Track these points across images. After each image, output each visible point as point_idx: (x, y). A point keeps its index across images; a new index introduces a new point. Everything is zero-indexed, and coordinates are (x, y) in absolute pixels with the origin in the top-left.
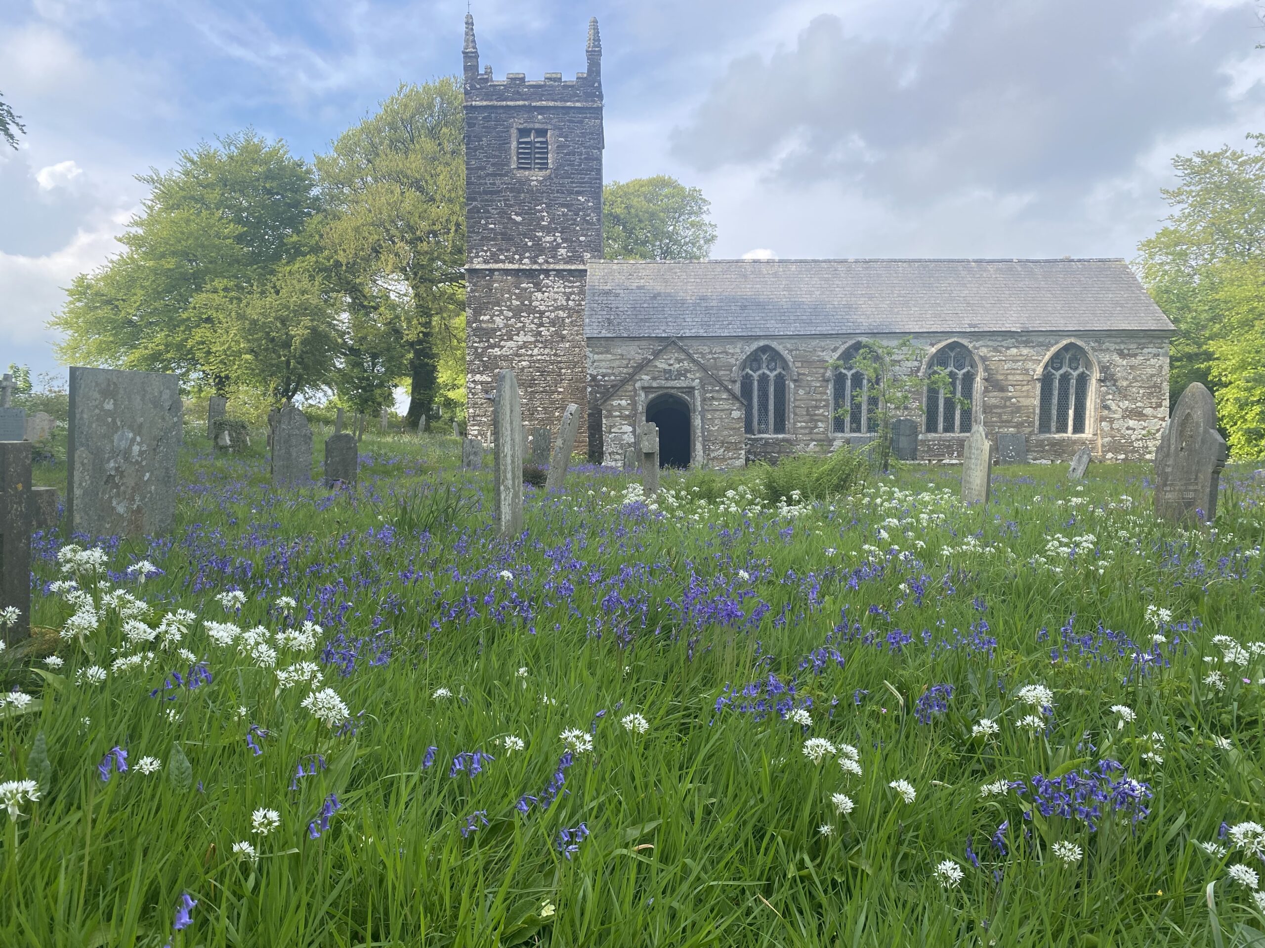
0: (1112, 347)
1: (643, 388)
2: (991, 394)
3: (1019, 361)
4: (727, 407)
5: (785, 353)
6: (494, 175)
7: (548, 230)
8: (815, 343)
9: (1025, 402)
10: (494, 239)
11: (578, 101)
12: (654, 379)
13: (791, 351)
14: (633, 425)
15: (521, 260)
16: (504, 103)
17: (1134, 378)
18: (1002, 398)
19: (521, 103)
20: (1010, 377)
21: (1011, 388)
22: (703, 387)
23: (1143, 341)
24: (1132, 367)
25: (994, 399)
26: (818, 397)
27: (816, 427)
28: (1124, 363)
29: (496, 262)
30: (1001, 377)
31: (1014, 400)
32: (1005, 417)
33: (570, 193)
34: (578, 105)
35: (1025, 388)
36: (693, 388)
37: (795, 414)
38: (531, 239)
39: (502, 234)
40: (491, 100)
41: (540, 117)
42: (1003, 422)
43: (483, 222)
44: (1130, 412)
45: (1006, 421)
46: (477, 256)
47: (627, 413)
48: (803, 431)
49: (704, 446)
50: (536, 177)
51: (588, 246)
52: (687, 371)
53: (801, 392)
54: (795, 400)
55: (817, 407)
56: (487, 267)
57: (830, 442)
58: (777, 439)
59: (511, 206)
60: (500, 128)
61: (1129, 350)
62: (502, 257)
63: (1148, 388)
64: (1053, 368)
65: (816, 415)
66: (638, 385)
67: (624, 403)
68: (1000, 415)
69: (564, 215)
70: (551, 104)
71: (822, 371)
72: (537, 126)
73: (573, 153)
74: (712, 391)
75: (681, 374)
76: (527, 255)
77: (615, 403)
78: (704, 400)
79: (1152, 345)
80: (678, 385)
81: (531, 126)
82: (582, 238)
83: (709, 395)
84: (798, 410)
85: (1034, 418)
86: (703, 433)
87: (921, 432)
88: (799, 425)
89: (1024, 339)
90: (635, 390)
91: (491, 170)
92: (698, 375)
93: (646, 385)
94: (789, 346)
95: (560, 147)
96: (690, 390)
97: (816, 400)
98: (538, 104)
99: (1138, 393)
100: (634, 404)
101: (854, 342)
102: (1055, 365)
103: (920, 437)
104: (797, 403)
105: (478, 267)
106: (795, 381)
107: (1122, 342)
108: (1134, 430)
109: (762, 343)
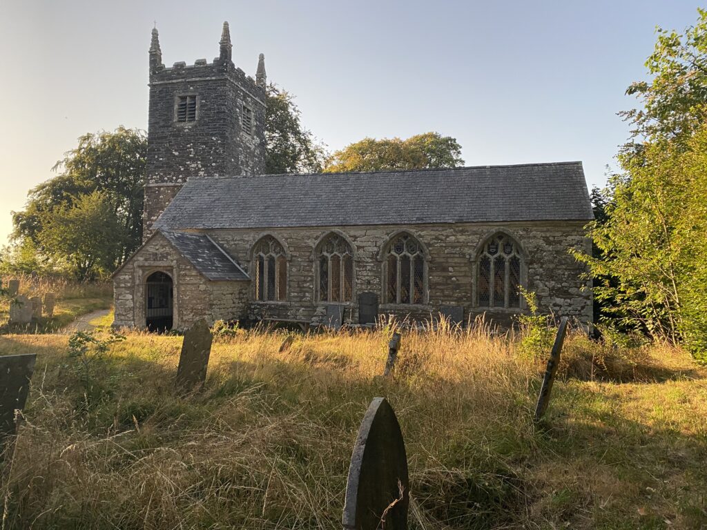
0: (539, 234)
1: (139, 267)
2: (434, 274)
3: (456, 247)
4: (195, 282)
5: (283, 242)
6: (164, 126)
7: (194, 160)
8: (303, 233)
9: (463, 281)
10: (161, 167)
11: (213, 76)
12: (146, 260)
13: (287, 239)
14: (132, 294)
15: (176, 180)
16: (171, 82)
17: (559, 261)
18: (444, 277)
19: (180, 80)
20: (450, 260)
21: (450, 269)
22: (178, 267)
23: (567, 229)
24: (557, 252)
25: (436, 278)
26: (306, 273)
27: (304, 296)
28: (550, 248)
29: (163, 181)
30: (442, 260)
31: (454, 279)
32: (446, 293)
33: (207, 134)
34: (214, 78)
35: (463, 269)
36: (172, 267)
37: (290, 287)
38: (184, 165)
39: (167, 163)
40: (164, 80)
41: (191, 88)
42: (444, 296)
43: (156, 157)
44: (557, 291)
45: (447, 296)
46: (152, 179)
47: (129, 285)
48: (295, 299)
49: (179, 311)
50: (187, 126)
51: (217, 169)
52: (168, 254)
53: (294, 269)
54: (290, 276)
55: (305, 281)
56: (157, 185)
57: (314, 308)
58: (277, 305)
59: (172, 145)
60: (168, 97)
61: (554, 237)
62: (166, 179)
63: (573, 270)
64: (490, 253)
65: (304, 287)
66: (135, 264)
67: (127, 277)
68: (442, 290)
69: (203, 149)
70: (197, 79)
71: (308, 254)
72: (190, 94)
73: (210, 109)
74: (185, 269)
75: (164, 256)
76: (181, 176)
77: (122, 277)
78: (179, 276)
79: (575, 233)
80: (162, 265)
81: (187, 94)
82: (214, 164)
83: (182, 273)
84: (292, 283)
85: (471, 294)
86: (178, 301)
87: (381, 303)
88: (293, 294)
89: (461, 228)
90: (134, 268)
91: (161, 124)
92: (175, 257)
93: (141, 264)
94: (285, 235)
95: (202, 106)
96: (171, 269)
97: (305, 276)
98: (190, 80)
99: (564, 274)
100: (133, 278)
101: (329, 232)
102: (491, 250)
103: (380, 306)
104: (291, 278)
105: (151, 185)
106: (290, 261)
107: (548, 231)
108: (561, 306)
109: (265, 233)
